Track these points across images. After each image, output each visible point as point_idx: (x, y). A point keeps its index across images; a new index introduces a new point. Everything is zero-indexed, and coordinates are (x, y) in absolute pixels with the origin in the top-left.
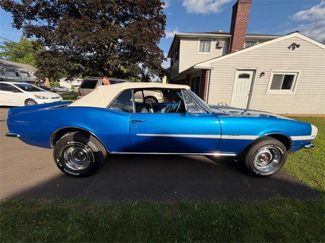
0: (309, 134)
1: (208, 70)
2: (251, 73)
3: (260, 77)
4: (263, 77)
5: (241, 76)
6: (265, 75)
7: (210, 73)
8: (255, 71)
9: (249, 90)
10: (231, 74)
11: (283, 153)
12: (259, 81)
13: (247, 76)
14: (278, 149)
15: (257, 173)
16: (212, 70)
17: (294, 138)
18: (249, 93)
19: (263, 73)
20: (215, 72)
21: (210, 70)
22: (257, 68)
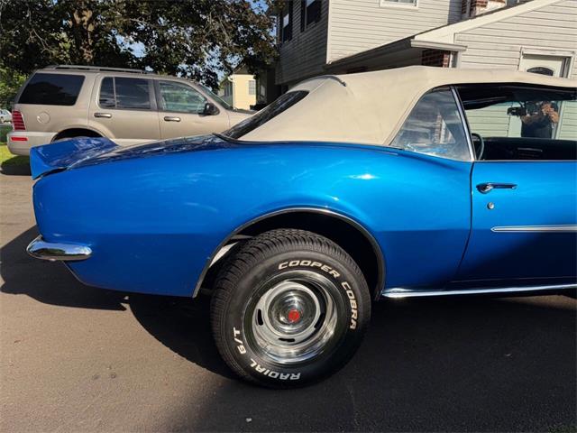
2: (556, 67)
8: (565, 61)
21: (455, 53)
22: (573, 52)
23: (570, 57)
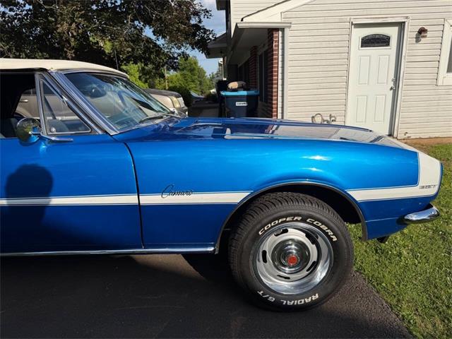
0: (413, 180)
1: (277, 30)
2: (392, 32)
3: (418, 40)
4: (423, 40)
5: (368, 42)
6: (428, 34)
7: (283, 37)
8: (401, 25)
9: (392, 76)
10: (339, 38)
11: (335, 239)
12: (415, 52)
13: (383, 41)
14: (319, 227)
15: (272, 299)
16: (287, 31)
17: (359, 195)
18: (392, 84)
19: (422, 32)
20: (296, 33)
21: (283, 30)
22: (407, 18)
23: (404, 22)
